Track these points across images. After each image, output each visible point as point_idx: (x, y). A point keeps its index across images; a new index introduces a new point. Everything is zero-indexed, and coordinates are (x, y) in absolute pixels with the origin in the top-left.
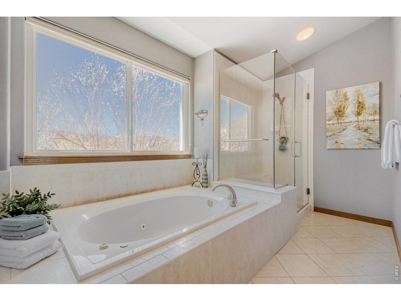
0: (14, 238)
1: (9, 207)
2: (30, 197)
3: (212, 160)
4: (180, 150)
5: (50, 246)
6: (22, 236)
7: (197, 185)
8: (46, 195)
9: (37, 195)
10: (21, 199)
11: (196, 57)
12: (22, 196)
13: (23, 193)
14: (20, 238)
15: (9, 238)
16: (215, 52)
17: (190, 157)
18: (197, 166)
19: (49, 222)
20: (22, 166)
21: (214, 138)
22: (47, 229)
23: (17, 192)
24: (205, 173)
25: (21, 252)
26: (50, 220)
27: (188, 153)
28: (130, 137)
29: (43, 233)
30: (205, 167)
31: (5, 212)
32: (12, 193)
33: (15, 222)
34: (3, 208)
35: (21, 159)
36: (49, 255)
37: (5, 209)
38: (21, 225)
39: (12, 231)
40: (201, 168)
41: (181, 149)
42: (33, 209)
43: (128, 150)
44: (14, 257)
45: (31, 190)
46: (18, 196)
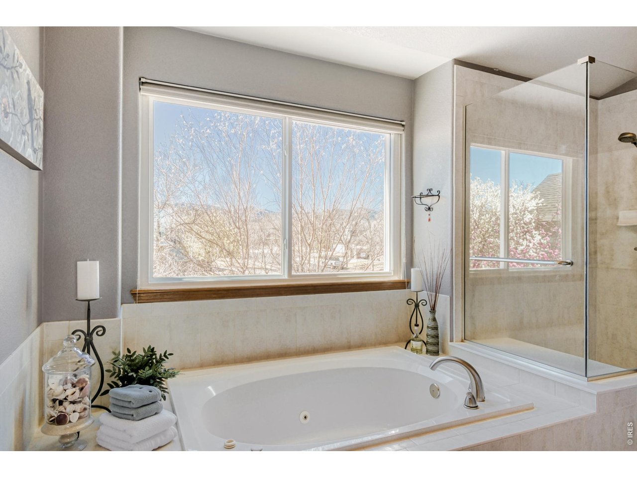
0: (125, 416)
1: (120, 371)
2: (143, 359)
3: (448, 297)
4: (385, 271)
5: (163, 432)
6: (133, 415)
7: (414, 347)
8: (163, 355)
9: (151, 356)
10: (133, 361)
11: (418, 76)
12: (135, 356)
13: (135, 352)
14: (130, 417)
15: (120, 415)
16: (455, 66)
17: (404, 285)
18: (417, 306)
19: (165, 397)
20: (135, 305)
21: (452, 250)
22: (162, 408)
23: (129, 351)
24: (432, 324)
25: (131, 436)
26: (166, 394)
27: (399, 277)
28: (287, 250)
29: (156, 414)
30: (433, 310)
31: (115, 377)
32: (123, 352)
33: (126, 395)
34: (113, 371)
35: (134, 295)
36: (163, 445)
37: (115, 373)
38: (132, 401)
39: (123, 407)
40: (425, 310)
41: (387, 269)
42: (147, 376)
43: (284, 274)
44: (123, 441)
45: (144, 349)
46: (130, 357)
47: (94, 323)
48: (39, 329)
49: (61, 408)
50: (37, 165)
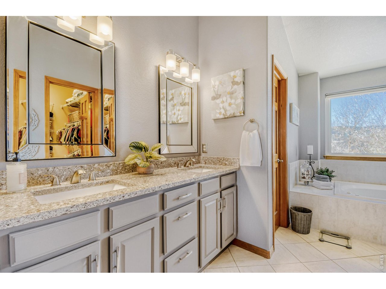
0: (319, 180)
2: (325, 171)
5: (329, 186)
6: (321, 180)
8: (331, 171)
9: (328, 170)
10: (322, 171)
13: (323, 169)
15: (317, 180)
20: (324, 160)
23: (321, 168)
25: (320, 184)
29: (327, 181)
32: (319, 168)
35: (324, 157)
36: (329, 189)
37: (317, 172)
38: (321, 177)
39: (318, 178)
42: (326, 174)
44: (318, 185)
45: (325, 169)
46: (321, 169)
47: (311, 161)
48: (299, 160)
49: (304, 175)
50: (298, 125)
